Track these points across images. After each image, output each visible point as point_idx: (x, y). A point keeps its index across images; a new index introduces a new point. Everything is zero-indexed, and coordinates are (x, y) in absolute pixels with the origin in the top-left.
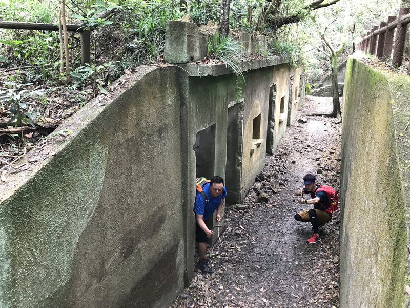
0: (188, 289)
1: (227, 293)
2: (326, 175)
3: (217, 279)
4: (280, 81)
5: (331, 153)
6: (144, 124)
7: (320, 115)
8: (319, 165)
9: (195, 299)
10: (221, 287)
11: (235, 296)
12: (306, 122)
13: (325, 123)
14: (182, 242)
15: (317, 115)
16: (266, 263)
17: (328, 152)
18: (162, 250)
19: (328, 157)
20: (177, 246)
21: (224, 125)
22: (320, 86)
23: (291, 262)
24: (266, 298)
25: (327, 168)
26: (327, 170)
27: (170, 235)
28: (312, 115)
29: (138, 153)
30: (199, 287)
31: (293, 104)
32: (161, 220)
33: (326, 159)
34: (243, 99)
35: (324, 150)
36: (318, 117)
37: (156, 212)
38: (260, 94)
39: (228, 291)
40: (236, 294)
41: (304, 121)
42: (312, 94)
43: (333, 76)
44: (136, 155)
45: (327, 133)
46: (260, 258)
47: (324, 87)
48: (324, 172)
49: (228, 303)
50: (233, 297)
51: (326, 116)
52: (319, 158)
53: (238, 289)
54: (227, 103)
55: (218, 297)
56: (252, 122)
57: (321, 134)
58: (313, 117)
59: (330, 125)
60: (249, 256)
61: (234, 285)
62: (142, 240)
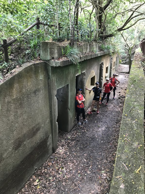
0: (54, 154)
1: (70, 156)
2: (122, 100)
3: (67, 149)
4: (105, 61)
5: (125, 90)
6: (24, 90)
7: (124, 73)
8: (120, 95)
9: (56, 159)
10: (68, 153)
11: (73, 158)
12: (118, 76)
13: (125, 76)
14: (51, 135)
15: (123, 73)
16: (89, 141)
17: (124, 89)
18: (39, 141)
19: (124, 92)
20: (47, 138)
21: (74, 83)
22: (126, 60)
23: (100, 141)
24: (86, 159)
25: (122, 96)
26: (122, 97)
27: (43, 134)
28: (121, 73)
29: (21, 104)
30: (59, 153)
31: (112, 69)
32: (38, 130)
33: (123, 92)
34: (85, 71)
35: (123, 88)
36: (123, 74)
37: (34, 127)
38: (94, 68)
39: (70, 155)
40: (74, 157)
41: (117, 75)
42: (122, 64)
43: (129, 57)
44: (20, 105)
45: (125, 81)
46: (87, 139)
47: (127, 61)
48: (121, 98)
49: (70, 161)
50: (72, 158)
51: (126, 73)
52: (120, 92)
53: (75, 154)
54: (75, 74)
55: (66, 158)
56: (90, 80)
57: (123, 81)
58: (121, 74)
59: (127, 77)
60: (83, 138)
61: (74, 152)
62: (26, 140)
